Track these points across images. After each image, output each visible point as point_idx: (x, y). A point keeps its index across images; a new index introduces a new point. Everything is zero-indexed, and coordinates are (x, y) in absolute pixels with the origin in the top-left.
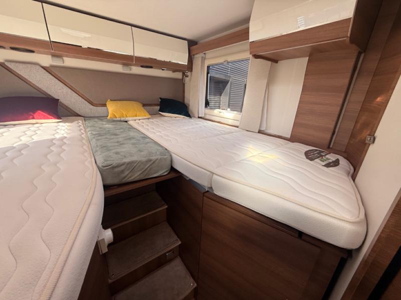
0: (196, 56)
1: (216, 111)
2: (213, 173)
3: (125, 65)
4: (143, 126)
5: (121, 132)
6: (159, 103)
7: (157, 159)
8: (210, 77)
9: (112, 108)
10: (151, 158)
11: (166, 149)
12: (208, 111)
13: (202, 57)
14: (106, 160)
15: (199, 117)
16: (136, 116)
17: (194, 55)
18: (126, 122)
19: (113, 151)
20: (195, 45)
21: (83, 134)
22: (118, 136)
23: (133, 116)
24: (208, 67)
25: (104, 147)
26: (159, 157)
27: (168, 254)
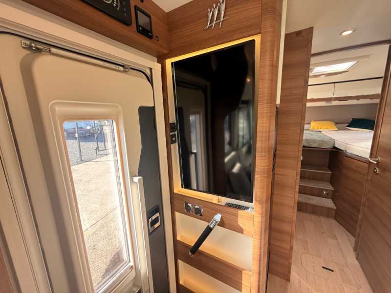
4: (329, 133)
9: (313, 125)
10: (324, 140)
11: (333, 139)
16: (328, 129)
18: (320, 132)
23: (325, 129)
26: (328, 140)
27: (324, 192)
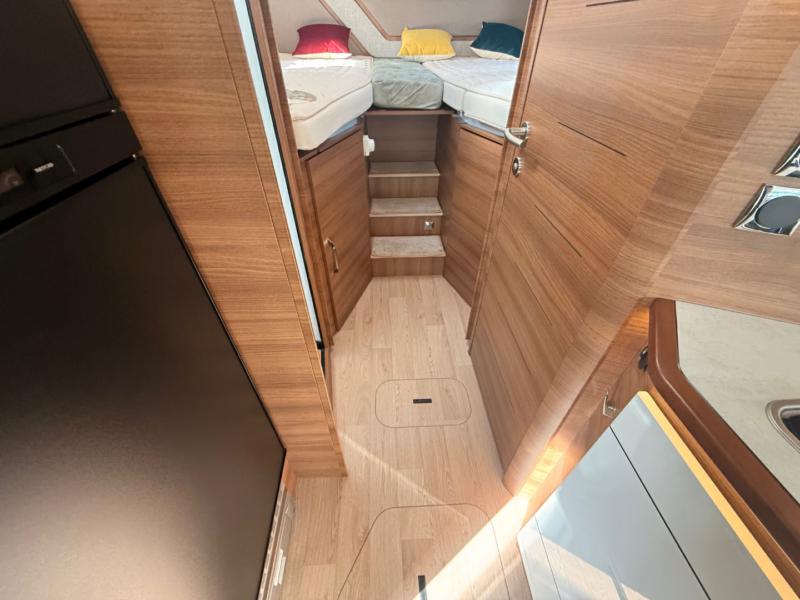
2: (466, 90)
4: (438, 66)
7: (425, 85)
9: (406, 40)
10: (420, 82)
16: (435, 54)
18: (421, 63)
23: (431, 54)
26: (429, 83)
27: (427, 223)
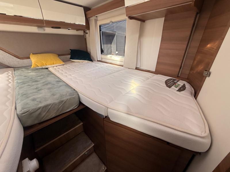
0: (91, 19)
1: (109, 56)
2: (108, 108)
3: (39, 27)
4: (59, 71)
5: (41, 78)
6: (70, 53)
7: (68, 99)
8: (102, 32)
9: (34, 60)
10: (62, 99)
11: (74, 90)
12: (103, 56)
13: (95, 19)
14: (23, 108)
15: (98, 61)
16: (54, 64)
17: (89, 18)
18: (47, 68)
19: (30, 98)
20: (89, 10)
21: (10, 83)
22: (39, 82)
23: (51, 65)
24: (99, 26)
25: (24, 94)
26: (69, 97)
27: (86, 153)
